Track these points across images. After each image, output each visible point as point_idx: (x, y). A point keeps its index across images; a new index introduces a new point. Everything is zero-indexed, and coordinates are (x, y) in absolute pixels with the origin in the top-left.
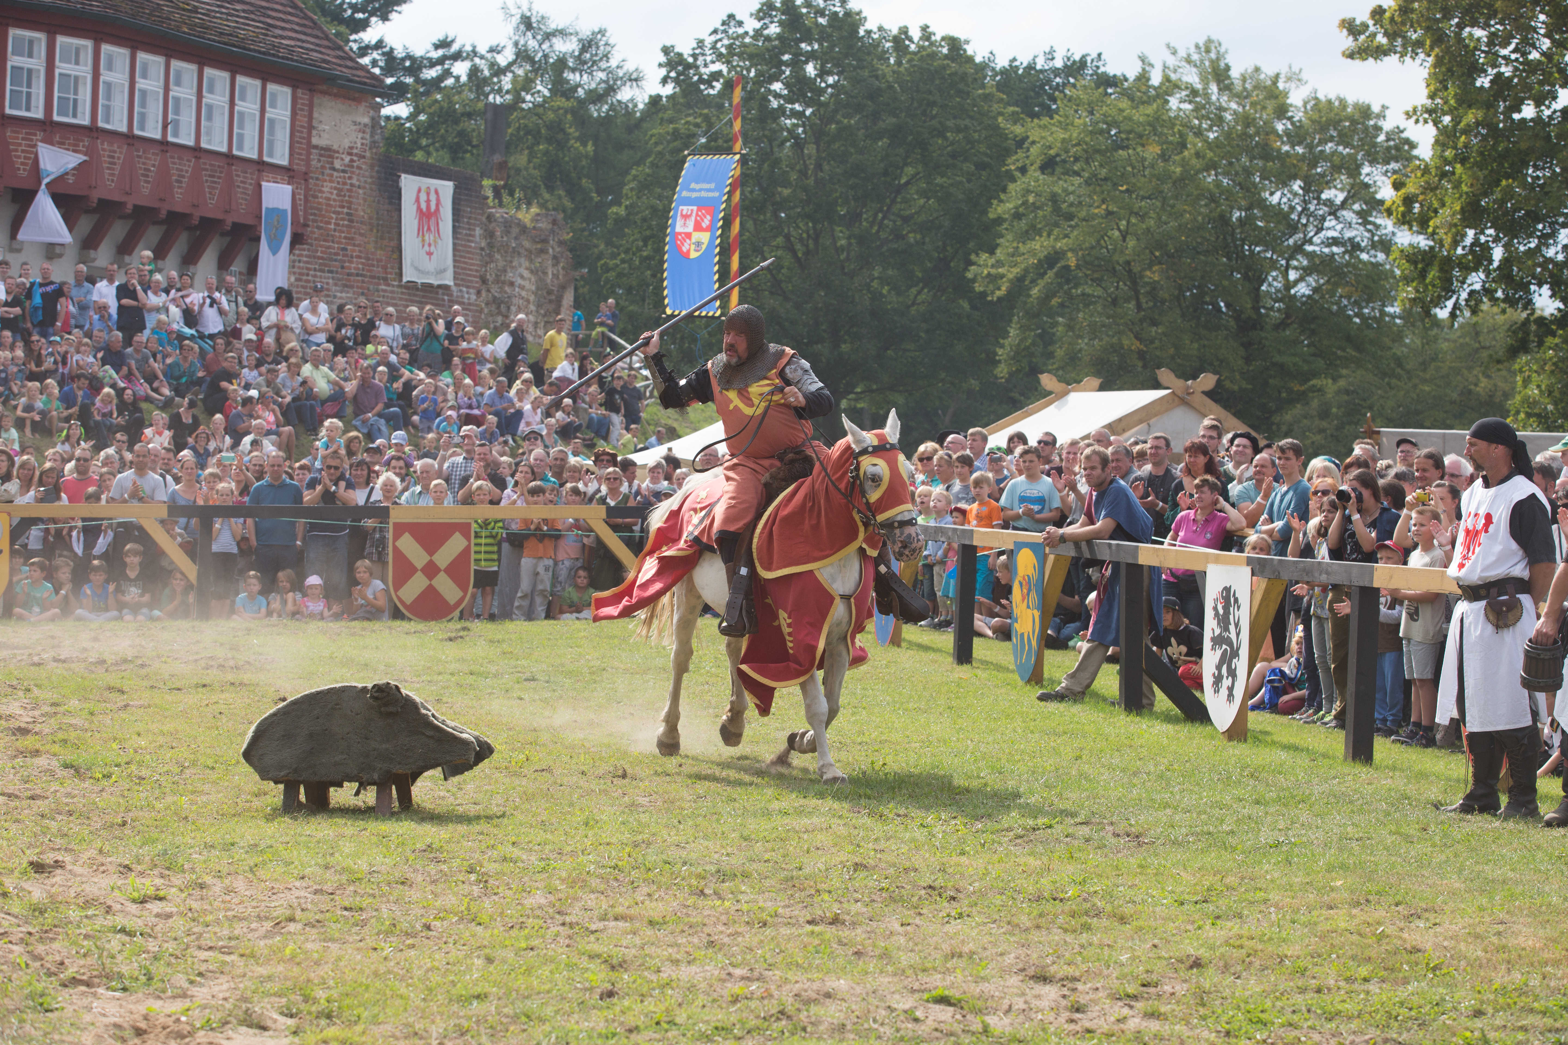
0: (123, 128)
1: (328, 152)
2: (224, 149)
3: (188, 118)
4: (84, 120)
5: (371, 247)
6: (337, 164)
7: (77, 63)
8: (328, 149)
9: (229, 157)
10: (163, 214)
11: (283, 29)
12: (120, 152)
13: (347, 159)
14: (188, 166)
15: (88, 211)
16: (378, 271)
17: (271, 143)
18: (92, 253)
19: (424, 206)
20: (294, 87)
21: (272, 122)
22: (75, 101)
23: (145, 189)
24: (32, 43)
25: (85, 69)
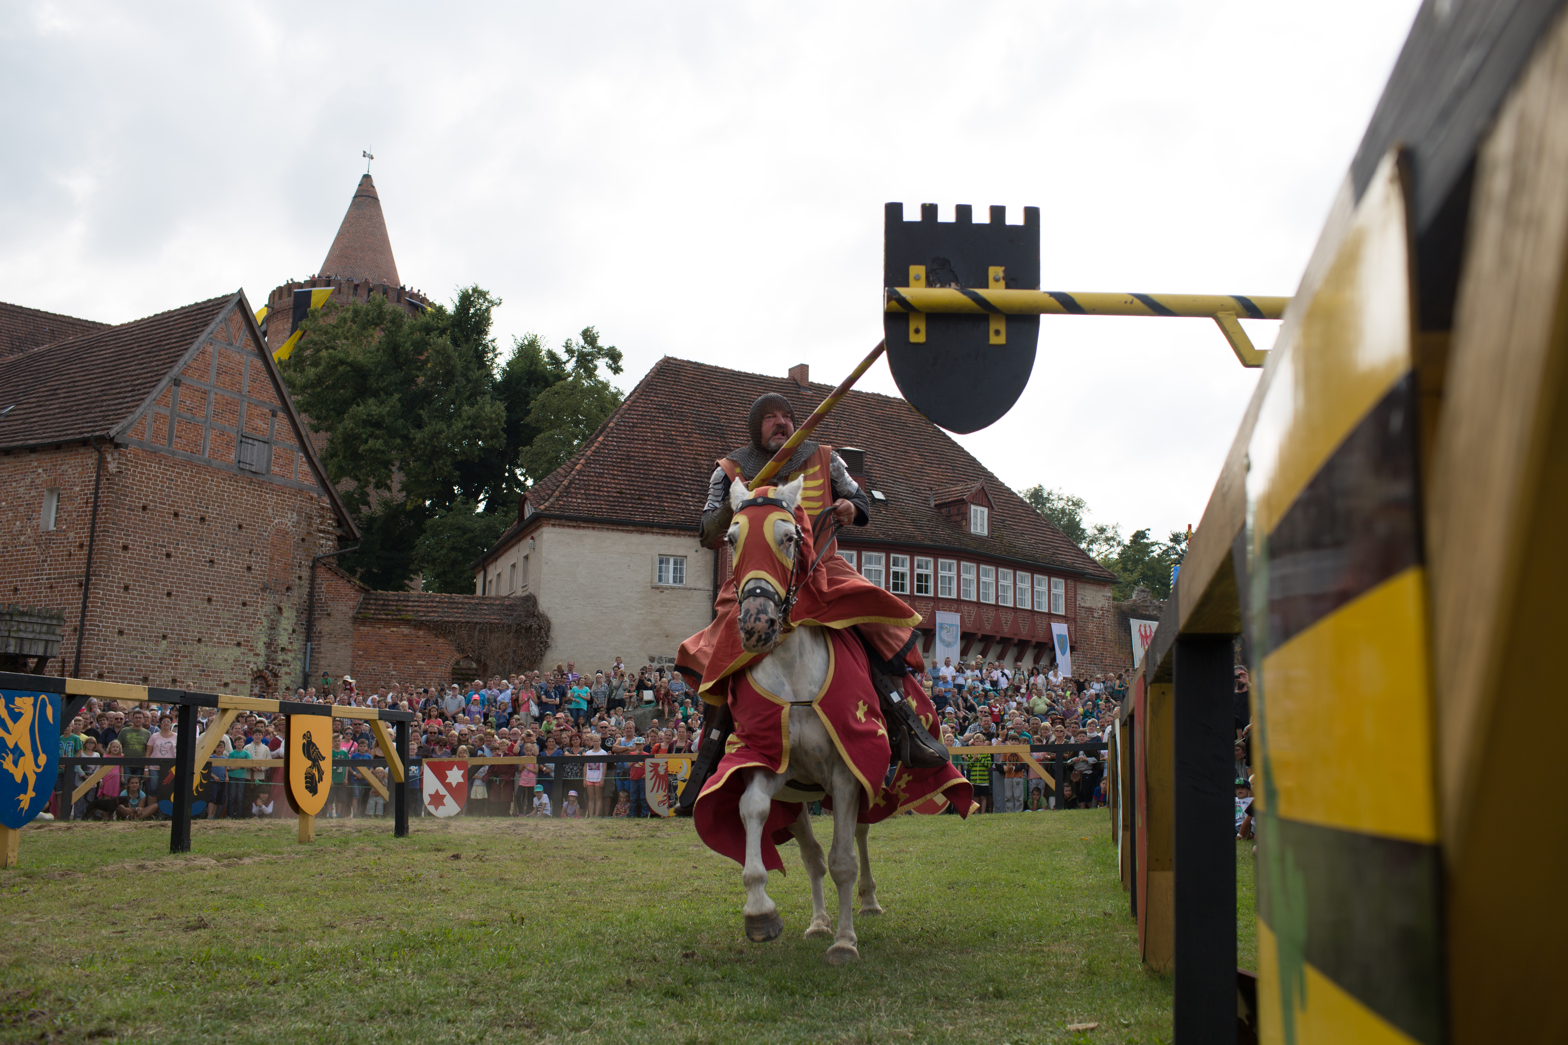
0: (974, 599)
1: (1090, 610)
2: (1030, 608)
3: (1010, 594)
4: (954, 596)
5: (1116, 653)
6: (1096, 615)
7: (950, 570)
8: (1090, 608)
9: (1032, 612)
10: (998, 638)
11: (1065, 555)
13: (1101, 613)
14: (1011, 616)
16: (1121, 663)
17: (1055, 605)
19: (1143, 633)
20: (1066, 580)
21: (1055, 595)
22: (950, 588)
23: (988, 627)
24: (927, 563)
25: (953, 574)
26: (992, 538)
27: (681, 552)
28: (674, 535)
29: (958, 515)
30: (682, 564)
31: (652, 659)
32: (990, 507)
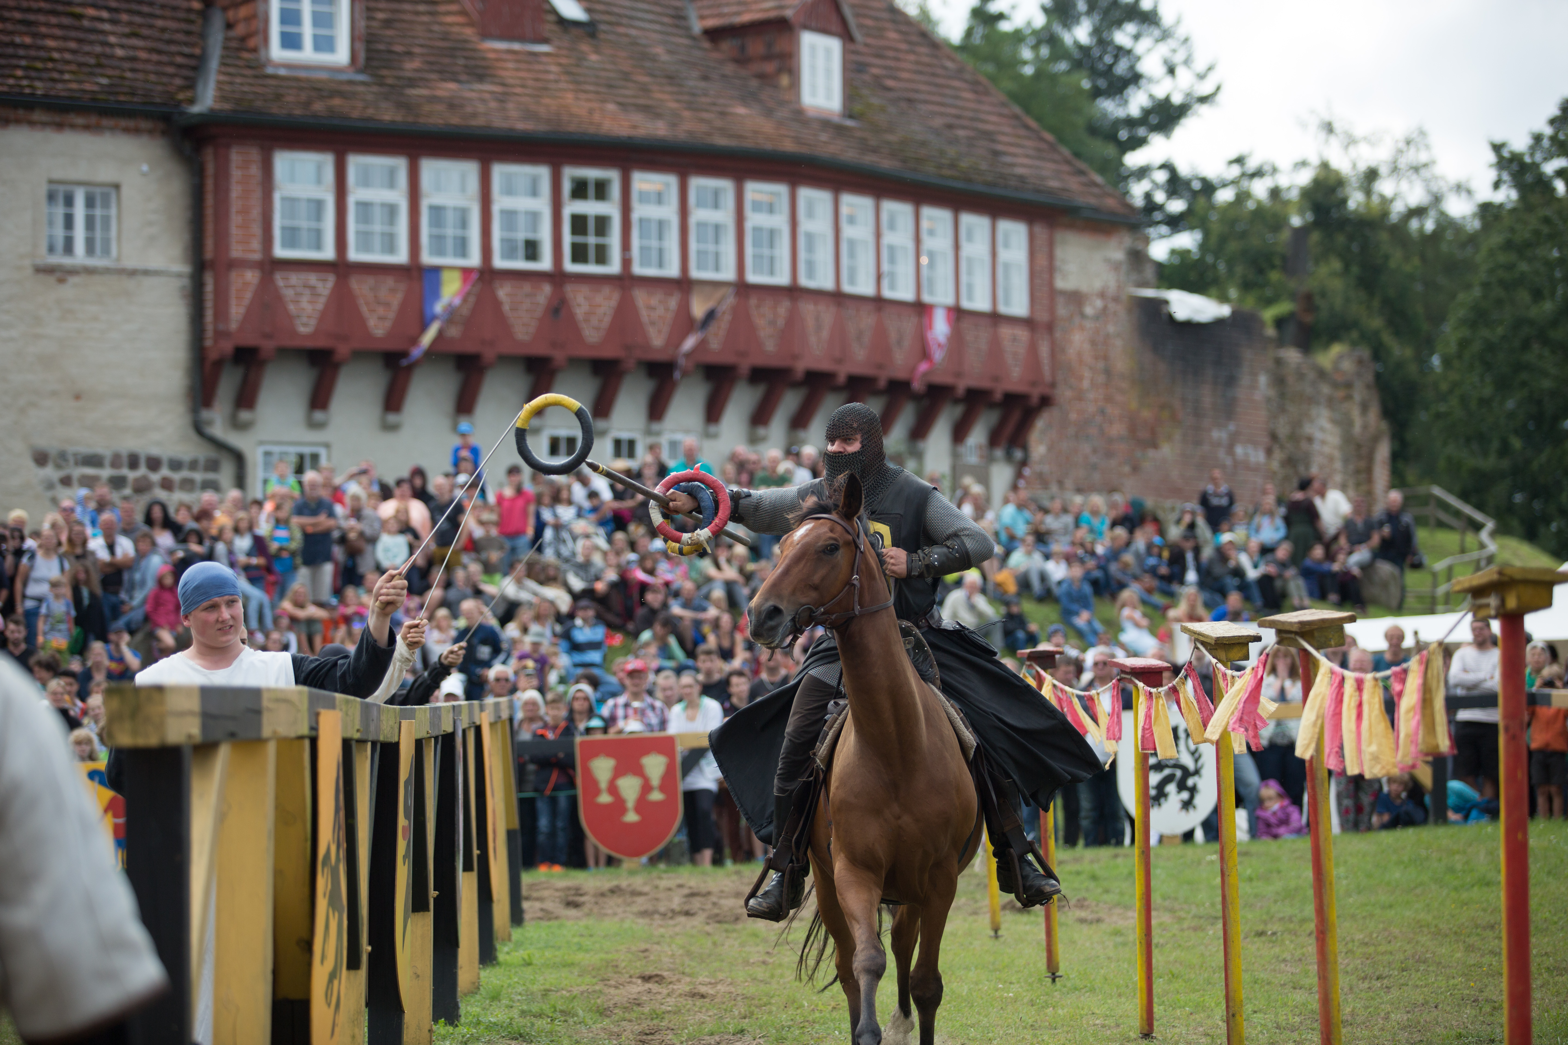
0: (830, 286)
1: (1076, 298)
2: (950, 301)
3: (905, 268)
4: (782, 278)
6: (1089, 310)
7: (773, 211)
8: (1076, 293)
9: (957, 310)
10: (882, 383)
11: (1014, 155)
12: (827, 314)
13: (1100, 304)
14: (908, 325)
15: (795, 385)
17: (1007, 291)
18: (802, 434)
20: (1031, 223)
21: (1007, 266)
22: (773, 258)
23: (860, 354)
24: (716, 193)
25: (780, 221)
26: (851, 116)
27: (105, 173)
28: (87, 128)
29: (768, 57)
30: (106, 205)
31: (41, 459)
32: (846, 36)
